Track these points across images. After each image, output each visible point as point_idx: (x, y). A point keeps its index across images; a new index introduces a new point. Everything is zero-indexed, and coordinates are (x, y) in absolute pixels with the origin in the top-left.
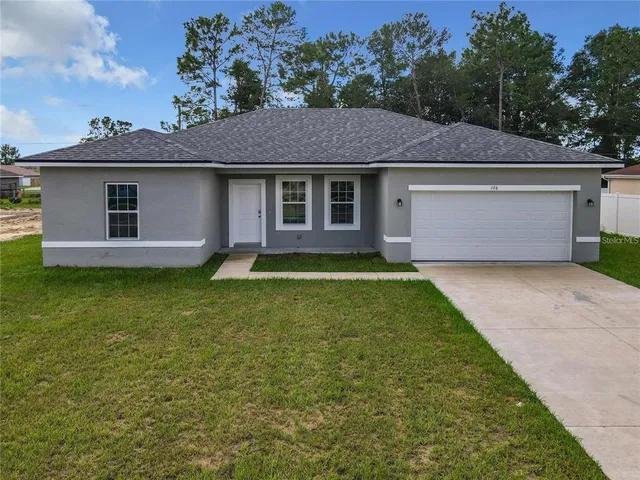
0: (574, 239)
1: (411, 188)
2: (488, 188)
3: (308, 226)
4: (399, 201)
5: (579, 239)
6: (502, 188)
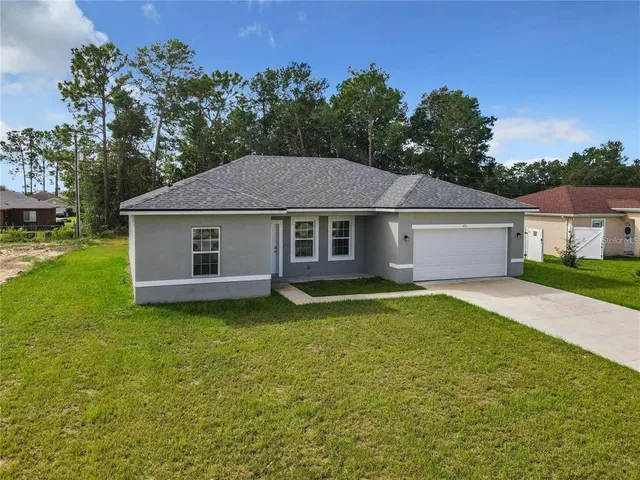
0: (509, 260)
1: (414, 227)
2: (461, 226)
3: (315, 258)
4: (406, 237)
5: (513, 260)
6: (469, 226)
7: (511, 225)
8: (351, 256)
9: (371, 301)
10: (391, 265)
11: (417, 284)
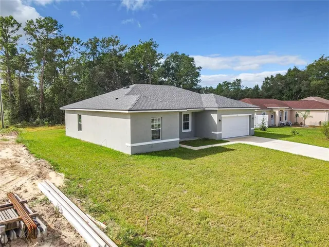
0: (250, 129)
1: (222, 116)
2: (236, 115)
4: (220, 120)
6: (239, 115)
7: (251, 114)
8: (190, 130)
9: (220, 147)
10: (212, 132)
11: (224, 140)
